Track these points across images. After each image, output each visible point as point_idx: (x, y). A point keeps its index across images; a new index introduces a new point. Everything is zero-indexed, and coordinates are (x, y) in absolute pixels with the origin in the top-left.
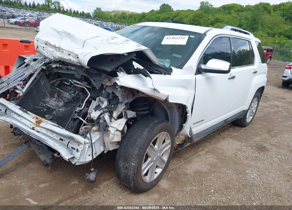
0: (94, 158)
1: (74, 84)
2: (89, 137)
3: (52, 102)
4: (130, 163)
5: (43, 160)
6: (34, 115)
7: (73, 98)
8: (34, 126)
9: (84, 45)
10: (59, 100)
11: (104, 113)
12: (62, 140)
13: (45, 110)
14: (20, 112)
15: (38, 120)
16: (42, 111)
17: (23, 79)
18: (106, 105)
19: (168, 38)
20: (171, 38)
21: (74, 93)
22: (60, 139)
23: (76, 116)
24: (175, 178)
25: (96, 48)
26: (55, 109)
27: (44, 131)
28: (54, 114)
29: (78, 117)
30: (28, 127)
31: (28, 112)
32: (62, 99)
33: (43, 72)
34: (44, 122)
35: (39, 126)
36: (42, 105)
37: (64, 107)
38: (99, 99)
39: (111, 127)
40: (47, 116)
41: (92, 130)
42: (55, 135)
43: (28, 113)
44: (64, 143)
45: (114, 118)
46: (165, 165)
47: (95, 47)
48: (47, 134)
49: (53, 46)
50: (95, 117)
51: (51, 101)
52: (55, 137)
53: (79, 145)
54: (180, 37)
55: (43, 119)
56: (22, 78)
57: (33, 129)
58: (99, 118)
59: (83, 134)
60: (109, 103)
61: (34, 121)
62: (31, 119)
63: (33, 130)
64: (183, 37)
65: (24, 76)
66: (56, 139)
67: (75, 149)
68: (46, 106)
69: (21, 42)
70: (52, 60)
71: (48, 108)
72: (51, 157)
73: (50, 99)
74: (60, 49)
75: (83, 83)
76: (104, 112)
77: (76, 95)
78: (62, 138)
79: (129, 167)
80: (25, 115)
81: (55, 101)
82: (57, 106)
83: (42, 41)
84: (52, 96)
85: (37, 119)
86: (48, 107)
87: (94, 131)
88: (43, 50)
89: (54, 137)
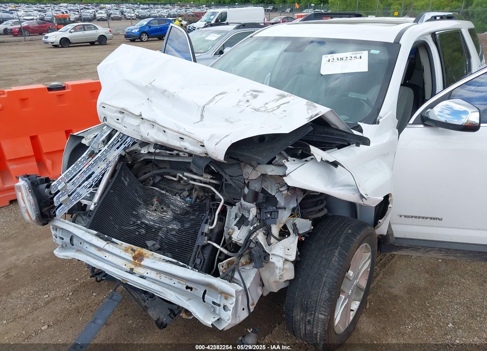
0: (251, 311)
1: (188, 181)
2: (240, 279)
3: (151, 216)
4: (315, 314)
5: (155, 318)
6: (125, 245)
7: (191, 206)
8: (133, 267)
9: (202, 116)
10: (162, 208)
11: (255, 231)
12: (191, 289)
13: (143, 231)
14: (101, 243)
15: (136, 253)
16: (137, 233)
17: (94, 184)
18: (255, 214)
19: (331, 60)
20: (336, 59)
21: (190, 195)
22: (187, 288)
23: (206, 241)
24: (379, 309)
25: (231, 122)
26: (160, 229)
27: (153, 275)
28: (161, 237)
29: (209, 242)
30: (121, 269)
31: (114, 240)
32: (169, 207)
33: (122, 162)
34: (147, 257)
35: (140, 266)
36: (134, 222)
37: (174, 222)
38: (241, 204)
39: (273, 254)
40: (149, 243)
41: (240, 264)
42: (175, 281)
43: (113, 242)
44: (196, 294)
45: (275, 237)
46: (363, 293)
47: (227, 120)
48: (160, 280)
49: (138, 116)
50: (241, 240)
51: (149, 212)
52: (176, 283)
53: (226, 298)
54: (353, 56)
55: (145, 251)
56: (90, 180)
57: (131, 272)
58: (248, 240)
59: (227, 275)
60: (260, 209)
61: (129, 256)
62: (123, 254)
63: (132, 274)
64: (358, 56)
65: (93, 176)
66: (178, 287)
67: (219, 305)
68: (142, 222)
69: (50, 89)
70: (137, 140)
71: (148, 227)
72: (169, 312)
73: (146, 209)
74: (154, 124)
75: (204, 178)
76: (256, 229)
77: (193, 200)
78: (190, 285)
79: (314, 320)
80: (109, 247)
81: (155, 210)
82: (161, 220)
83: (113, 108)
84: (148, 203)
85: (134, 251)
86: (146, 225)
87: (243, 265)
88: (118, 123)
89: (174, 285)
